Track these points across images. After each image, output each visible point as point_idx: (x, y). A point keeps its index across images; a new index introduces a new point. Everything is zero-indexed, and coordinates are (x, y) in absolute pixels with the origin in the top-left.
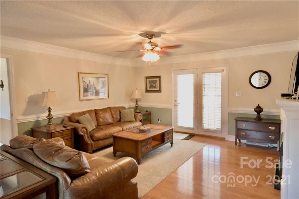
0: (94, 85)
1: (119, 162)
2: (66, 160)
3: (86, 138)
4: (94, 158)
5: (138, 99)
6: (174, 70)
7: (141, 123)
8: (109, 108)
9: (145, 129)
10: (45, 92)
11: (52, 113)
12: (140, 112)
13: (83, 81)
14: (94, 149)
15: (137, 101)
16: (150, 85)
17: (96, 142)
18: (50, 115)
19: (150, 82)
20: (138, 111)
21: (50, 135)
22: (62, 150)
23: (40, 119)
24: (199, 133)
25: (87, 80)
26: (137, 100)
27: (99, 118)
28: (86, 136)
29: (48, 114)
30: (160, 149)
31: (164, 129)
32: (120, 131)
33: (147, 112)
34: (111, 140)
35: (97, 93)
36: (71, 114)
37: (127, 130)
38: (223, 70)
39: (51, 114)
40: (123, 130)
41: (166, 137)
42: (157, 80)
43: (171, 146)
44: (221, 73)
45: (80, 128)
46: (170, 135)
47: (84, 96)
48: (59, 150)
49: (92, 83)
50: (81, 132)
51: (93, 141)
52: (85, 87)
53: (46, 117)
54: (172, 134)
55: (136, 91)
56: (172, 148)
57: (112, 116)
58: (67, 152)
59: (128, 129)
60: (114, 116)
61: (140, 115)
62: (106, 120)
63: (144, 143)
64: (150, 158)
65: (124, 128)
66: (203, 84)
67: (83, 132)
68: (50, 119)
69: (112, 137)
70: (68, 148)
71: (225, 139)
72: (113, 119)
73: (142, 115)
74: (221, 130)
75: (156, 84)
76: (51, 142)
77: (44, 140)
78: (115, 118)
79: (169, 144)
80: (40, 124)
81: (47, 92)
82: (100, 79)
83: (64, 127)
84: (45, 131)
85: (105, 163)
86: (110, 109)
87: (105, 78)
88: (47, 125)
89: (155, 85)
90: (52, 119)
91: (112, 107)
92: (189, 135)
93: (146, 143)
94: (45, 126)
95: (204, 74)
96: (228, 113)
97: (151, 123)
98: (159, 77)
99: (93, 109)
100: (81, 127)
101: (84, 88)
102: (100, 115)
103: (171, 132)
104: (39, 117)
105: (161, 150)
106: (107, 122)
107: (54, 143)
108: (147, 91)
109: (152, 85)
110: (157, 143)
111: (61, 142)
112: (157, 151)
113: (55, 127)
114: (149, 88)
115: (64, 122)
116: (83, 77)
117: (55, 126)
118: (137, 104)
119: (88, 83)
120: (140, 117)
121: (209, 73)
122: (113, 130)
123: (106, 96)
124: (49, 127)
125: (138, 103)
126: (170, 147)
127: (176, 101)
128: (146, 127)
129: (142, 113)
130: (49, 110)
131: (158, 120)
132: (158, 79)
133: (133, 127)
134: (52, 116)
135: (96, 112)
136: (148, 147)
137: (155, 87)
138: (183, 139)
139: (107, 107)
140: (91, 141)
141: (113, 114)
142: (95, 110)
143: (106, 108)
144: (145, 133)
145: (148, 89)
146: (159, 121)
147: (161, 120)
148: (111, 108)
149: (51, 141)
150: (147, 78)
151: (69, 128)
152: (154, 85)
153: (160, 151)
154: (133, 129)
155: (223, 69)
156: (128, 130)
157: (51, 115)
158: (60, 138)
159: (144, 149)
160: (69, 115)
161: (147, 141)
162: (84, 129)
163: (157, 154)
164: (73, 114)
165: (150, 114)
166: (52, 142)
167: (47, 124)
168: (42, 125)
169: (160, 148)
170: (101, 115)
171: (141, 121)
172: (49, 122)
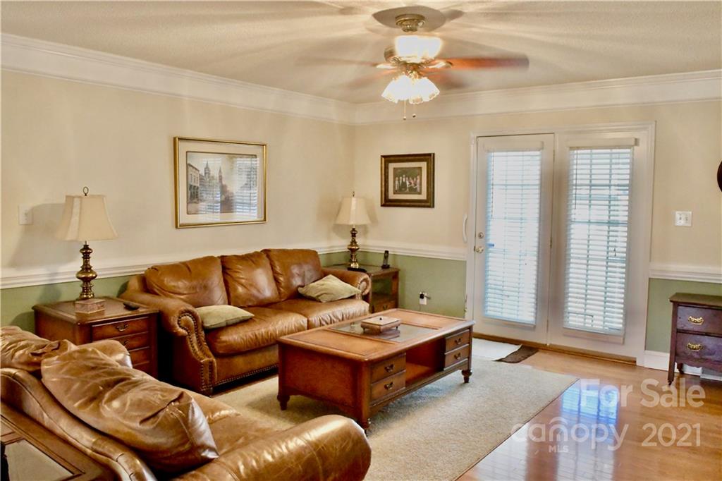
0: (221, 178)
1: (308, 430)
2: (141, 419)
3: (195, 346)
4: (223, 413)
5: (356, 226)
6: (478, 137)
7: (365, 306)
8: (266, 252)
9: (382, 323)
10: (73, 197)
11: (92, 263)
12: (362, 267)
13: (188, 165)
14: (218, 381)
15: (354, 235)
16: (397, 182)
17: (226, 360)
18: (86, 268)
19: (397, 173)
20: (357, 266)
21: (89, 332)
22: (127, 381)
23: (59, 279)
24: (553, 343)
25: (200, 163)
26: (354, 230)
27: (234, 283)
28: (194, 338)
29: (82, 264)
30: (428, 391)
31: (446, 327)
32: (300, 329)
33: (386, 271)
34: (273, 356)
35: (227, 204)
36: (150, 267)
37: (321, 325)
38: (637, 142)
39: (91, 265)
40: (310, 326)
41: (449, 353)
42: (420, 168)
43: (463, 381)
44: (628, 150)
45: (176, 315)
46: (461, 346)
47: (188, 213)
48: (117, 382)
49: (214, 173)
50: (180, 327)
51: (216, 355)
52: (193, 184)
53: (75, 276)
54: (470, 343)
55: (354, 201)
56: (468, 389)
57: (276, 280)
58: (145, 389)
59: (327, 324)
60: (281, 279)
61: (365, 280)
62: (254, 292)
63: (380, 370)
64: (397, 418)
65: (315, 318)
66: (570, 183)
67: (187, 327)
68: (86, 280)
69: (277, 346)
70: (144, 377)
71: (635, 362)
72: (278, 289)
73: (369, 279)
74: (621, 333)
75: (418, 181)
76: (93, 356)
77: (73, 347)
78: (283, 284)
79: (457, 376)
80: (58, 294)
81: (80, 197)
82: (239, 161)
83: (128, 307)
84: (74, 317)
85: (257, 430)
86: (268, 256)
87: (256, 156)
88: (77, 300)
89: (415, 185)
90: (92, 282)
91: (274, 250)
92: (519, 347)
93: (386, 368)
94: (73, 303)
95: (575, 152)
96: (650, 279)
97: (396, 306)
98: (428, 158)
99: (217, 254)
100: (178, 311)
101: (190, 187)
102: (238, 275)
103: (466, 336)
104: (56, 274)
105: (431, 395)
106: (261, 297)
107: (102, 360)
108: (387, 202)
109: (404, 184)
110: (421, 369)
111: (120, 356)
112: (420, 397)
113: (102, 306)
114: (395, 192)
115: (128, 293)
116: (187, 152)
117: (100, 303)
118: (354, 242)
119: (202, 172)
120: (364, 283)
121: (590, 148)
122: (280, 323)
123: (254, 215)
124: (83, 305)
125: (359, 241)
126: (462, 385)
127: (480, 236)
128: (386, 318)
129: (369, 271)
130: (86, 252)
131: (422, 296)
132: (423, 165)
133: (340, 318)
134: (92, 272)
135: (226, 264)
136: (392, 384)
137: (413, 191)
138: (500, 360)
139: (259, 250)
140: (209, 357)
141: (278, 274)
142: (222, 257)
143: (256, 255)
144: (383, 338)
145: (392, 196)
146: (425, 298)
147: (428, 298)
148: (271, 254)
149: (94, 352)
150: (388, 159)
151: (142, 311)
152: (411, 183)
153: (430, 398)
154: (342, 322)
155: (637, 137)
156: (326, 327)
157: (90, 269)
158: (118, 343)
159: (378, 389)
160: (142, 271)
161: (388, 365)
162: (189, 318)
163: (420, 406)
164: (155, 269)
165: (395, 275)
166: (96, 353)
167: (78, 296)
168: (64, 298)
169: (428, 386)
170: (242, 274)
171: (365, 298)
172: (83, 291)
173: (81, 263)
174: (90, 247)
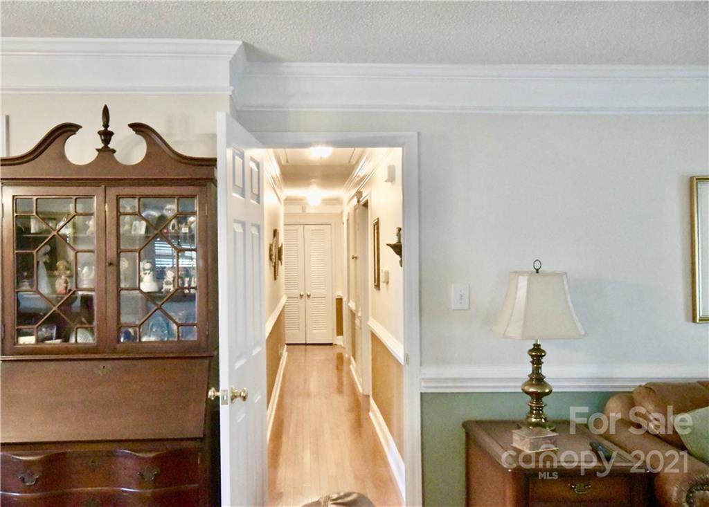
10: (518, 275)
29: (531, 371)
68: (537, 397)
117: (550, 437)
124: (523, 438)
134: (545, 385)
164: (651, 389)
172: (531, 412)
173: (528, 369)
174: (542, 347)
